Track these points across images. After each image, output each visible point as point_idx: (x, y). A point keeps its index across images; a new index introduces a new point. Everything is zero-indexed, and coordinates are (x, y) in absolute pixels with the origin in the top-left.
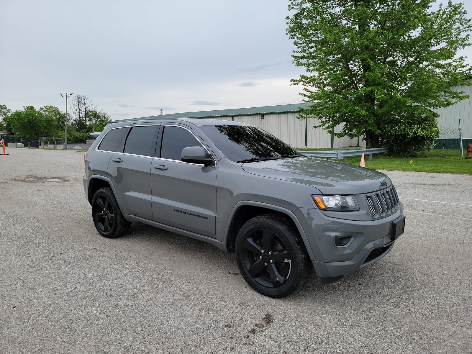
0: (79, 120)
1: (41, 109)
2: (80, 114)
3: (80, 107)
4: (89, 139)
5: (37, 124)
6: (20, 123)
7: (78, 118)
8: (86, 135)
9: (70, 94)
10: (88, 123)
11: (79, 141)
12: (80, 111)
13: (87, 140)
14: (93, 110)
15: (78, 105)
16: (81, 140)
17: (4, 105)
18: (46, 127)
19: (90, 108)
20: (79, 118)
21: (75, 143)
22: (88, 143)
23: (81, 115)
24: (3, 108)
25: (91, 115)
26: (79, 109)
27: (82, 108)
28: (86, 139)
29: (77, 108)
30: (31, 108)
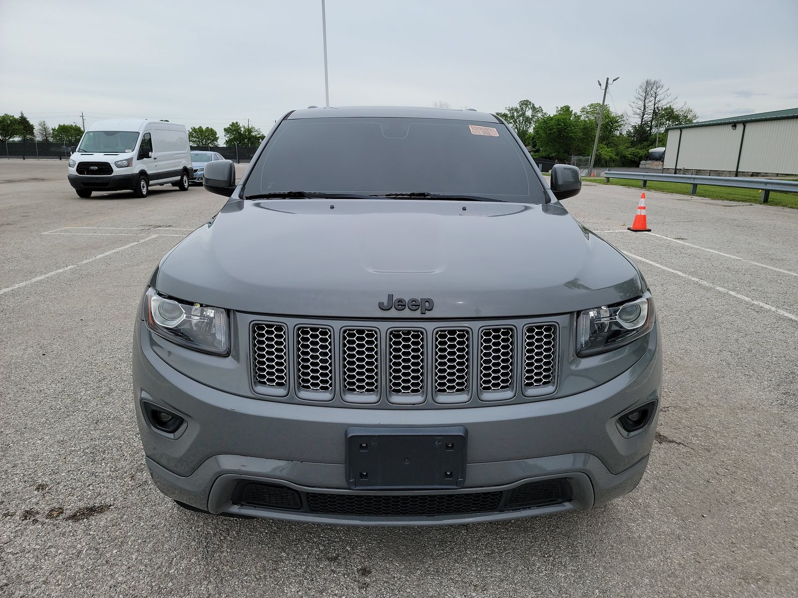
0: (641, 126)
1: (583, 110)
2: (643, 115)
3: (646, 101)
4: (647, 160)
5: (570, 134)
6: (546, 133)
7: (639, 123)
8: (642, 152)
9: (614, 80)
10: (654, 130)
11: (628, 163)
12: (645, 109)
13: (643, 162)
14: (668, 106)
15: (643, 99)
16: (632, 161)
17: (540, 107)
18: (582, 140)
19: (664, 104)
20: (642, 123)
21: (622, 166)
22: (644, 167)
23: (645, 116)
24: (538, 111)
25: (663, 116)
26: (645, 106)
27: (650, 104)
28: (641, 159)
29: (641, 104)
30: (566, 109)
